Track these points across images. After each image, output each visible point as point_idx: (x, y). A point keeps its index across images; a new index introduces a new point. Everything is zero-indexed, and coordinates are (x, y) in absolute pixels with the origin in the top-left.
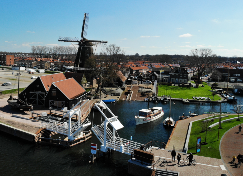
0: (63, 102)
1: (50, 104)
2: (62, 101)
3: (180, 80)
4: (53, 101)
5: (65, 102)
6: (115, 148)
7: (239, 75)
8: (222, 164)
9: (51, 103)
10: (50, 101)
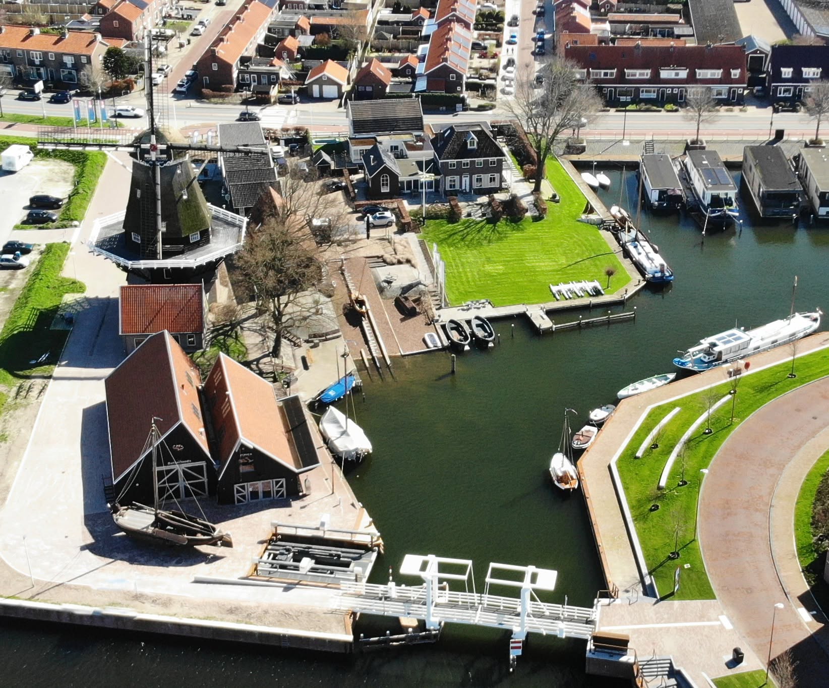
0: (277, 483)
1: (236, 495)
2: (274, 480)
3: (477, 179)
4: (245, 484)
5: (283, 480)
6: (545, 629)
7: (647, 75)
8: (722, 614)
9: (238, 492)
10: (236, 486)
